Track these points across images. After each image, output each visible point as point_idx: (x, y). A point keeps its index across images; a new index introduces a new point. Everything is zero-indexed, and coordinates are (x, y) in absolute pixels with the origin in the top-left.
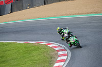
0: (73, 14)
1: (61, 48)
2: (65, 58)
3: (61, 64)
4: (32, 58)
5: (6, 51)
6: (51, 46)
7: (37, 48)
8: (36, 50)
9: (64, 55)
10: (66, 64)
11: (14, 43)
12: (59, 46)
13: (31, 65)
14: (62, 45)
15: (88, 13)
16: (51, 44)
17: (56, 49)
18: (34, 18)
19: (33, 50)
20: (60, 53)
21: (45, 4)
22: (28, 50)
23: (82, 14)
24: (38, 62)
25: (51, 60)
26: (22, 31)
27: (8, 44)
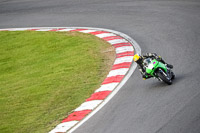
1: (121, 41)
2: (129, 59)
3: (122, 71)
4: (66, 61)
5: (14, 47)
6: (101, 36)
7: (74, 41)
8: (72, 45)
9: (128, 54)
11: (29, 31)
12: (118, 37)
13: (63, 74)
14: (123, 35)
16: (103, 32)
17: (112, 42)
19: (66, 46)
20: (120, 50)
22: (56, 45)
24: (76, 68)
25: (102, 64)
26: (46, 8)
27: (19, 33)
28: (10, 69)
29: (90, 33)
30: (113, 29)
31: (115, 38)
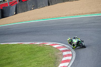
0: (77, 15)
2: (70, 58)
3: (66, 64)
5: (12, 52)
6: (55, 46)
7: (42, 49)
8: (41, 51)
9: (69, 55)
10: (71, 64)
11: (19, 44)
12: (64, 47)
13: (36, 66)
14: (66, 46)
15: (91, 13)
16: (56, 44)
17: (61, 49)
18: (39, 19)
19: (38, 51)
20: (65, 53)
21: (49, 5)
22: (33, 51)
23: (86, 14)
24: (43, 63)
25: (56, 60)
26: (27, 32)
27: (14, 45)
28: (9, 63)
29: (50, 45)
30: (61, 43)
31: (62, 47)
